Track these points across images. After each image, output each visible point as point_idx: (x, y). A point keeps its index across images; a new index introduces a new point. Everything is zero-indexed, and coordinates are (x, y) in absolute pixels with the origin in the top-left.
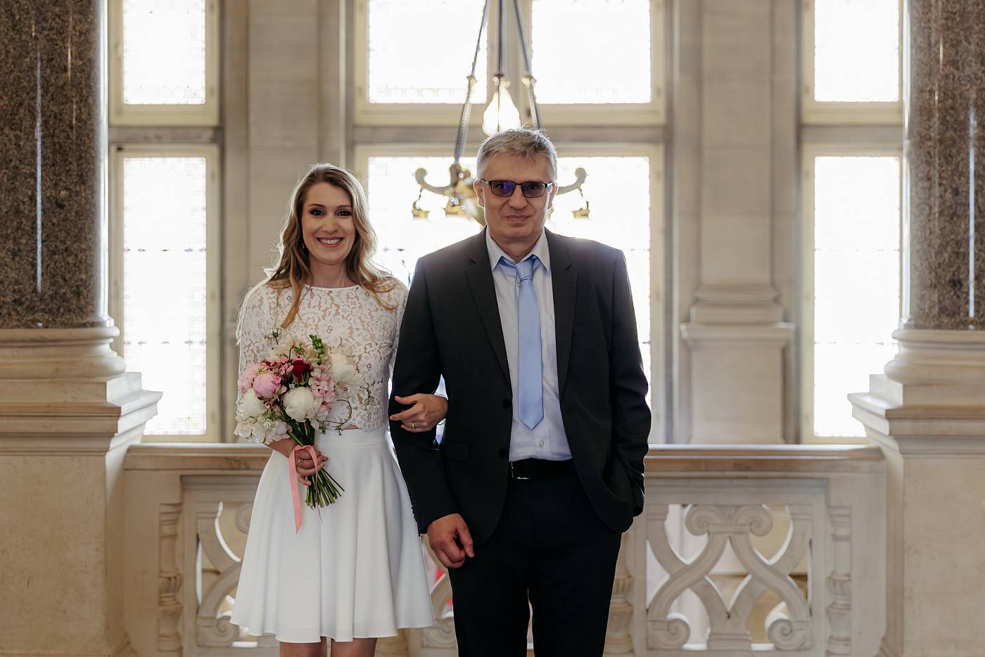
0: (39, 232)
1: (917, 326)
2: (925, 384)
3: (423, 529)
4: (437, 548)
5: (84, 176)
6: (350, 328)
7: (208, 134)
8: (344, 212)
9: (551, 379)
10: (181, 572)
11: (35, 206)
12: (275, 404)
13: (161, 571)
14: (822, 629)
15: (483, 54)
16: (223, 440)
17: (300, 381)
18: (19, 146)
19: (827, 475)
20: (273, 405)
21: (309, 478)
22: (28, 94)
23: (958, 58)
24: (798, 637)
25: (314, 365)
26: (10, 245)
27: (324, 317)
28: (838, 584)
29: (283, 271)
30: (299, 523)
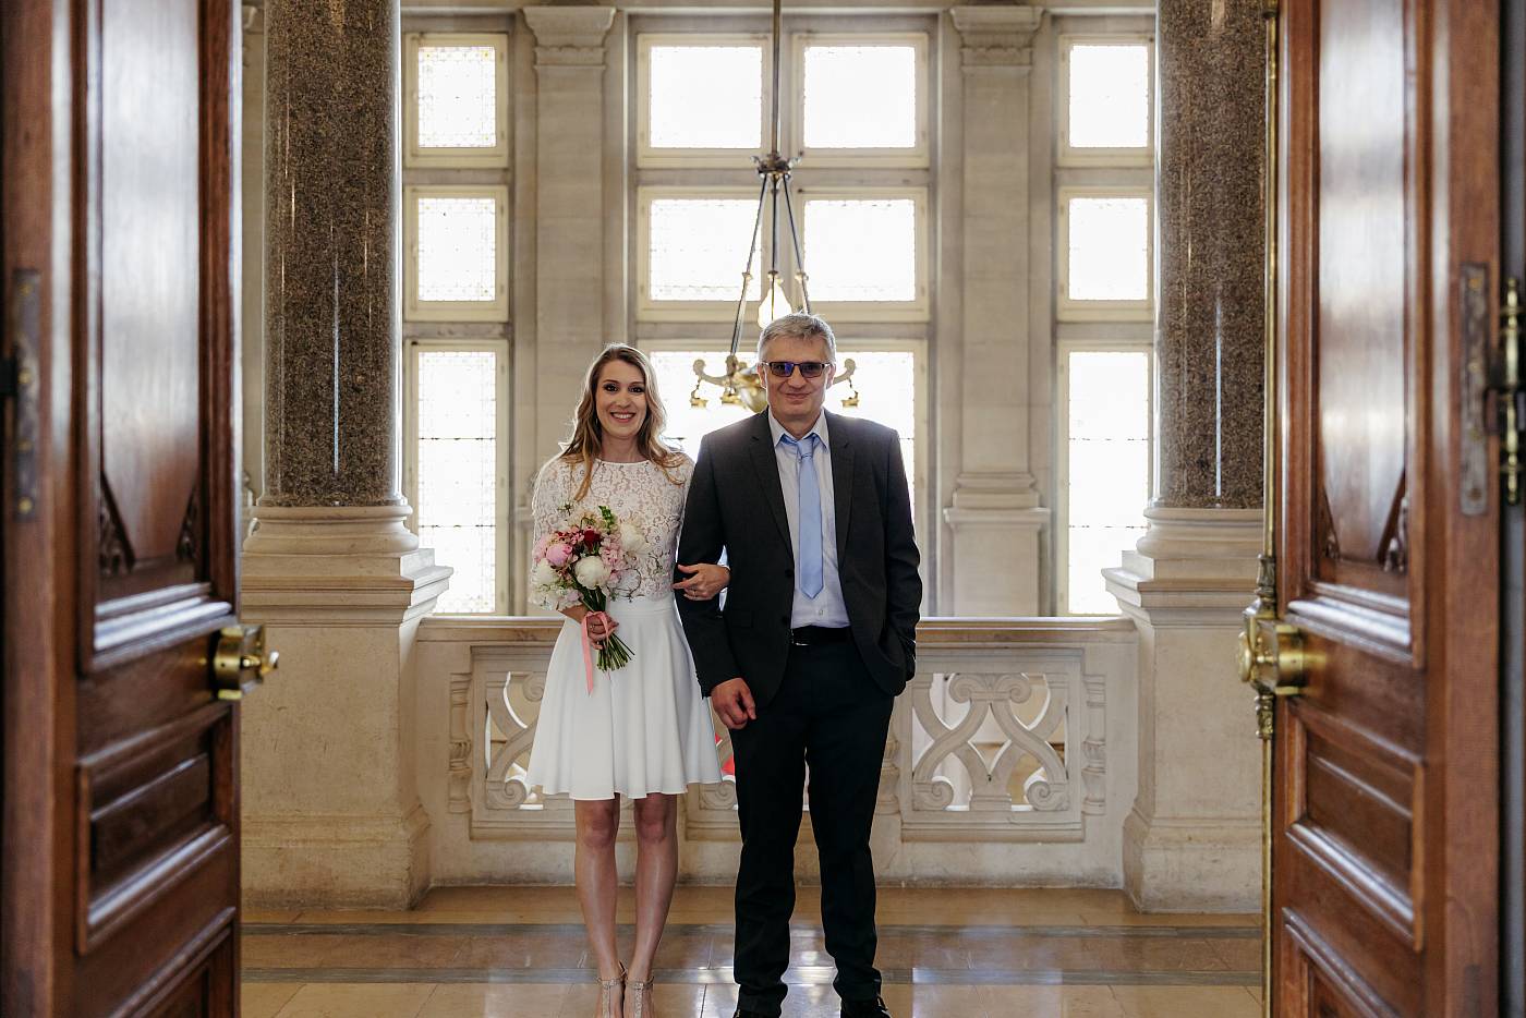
0: (337, 415)
1: (1167, 505)
2: (1174, 559)
3: (706, 693)
4: (720, 709)
5: (380, 362)
6: (640, 502)
7: (499, 329)
8: (637, 389)
9: (831, 551)
10: (471, 738)
11: (333, 390)
12: (567, 573)
13: (451, 737)
14: (1078, 791)
15: (757, 256)
16: (511, 613)
17: (590, 550)
18: (318, 333)
19: (1083, 645)
20: (566, 573)
21: (601, 643)
22: (326, 283)
23: (1206, 252)
24: (1055, 798)
25: (604, 534)
26: (309, 427)
27: (615, 491)
28: (1092, 748)
29: (576, 446)
30: (591, 686)
